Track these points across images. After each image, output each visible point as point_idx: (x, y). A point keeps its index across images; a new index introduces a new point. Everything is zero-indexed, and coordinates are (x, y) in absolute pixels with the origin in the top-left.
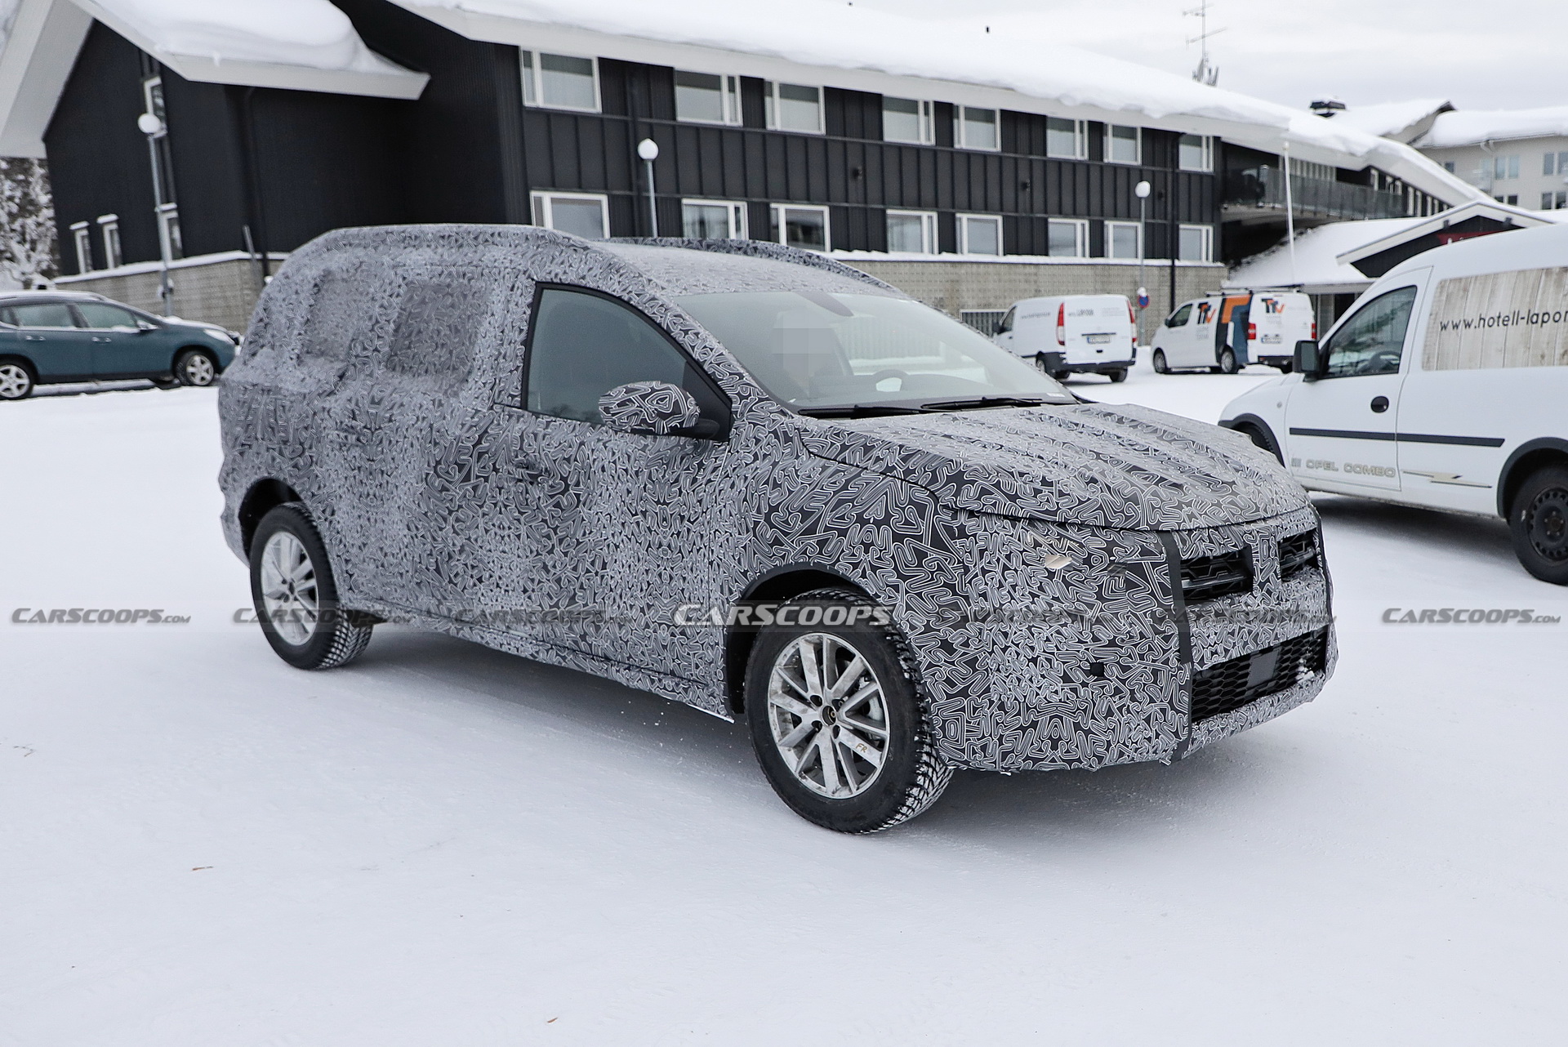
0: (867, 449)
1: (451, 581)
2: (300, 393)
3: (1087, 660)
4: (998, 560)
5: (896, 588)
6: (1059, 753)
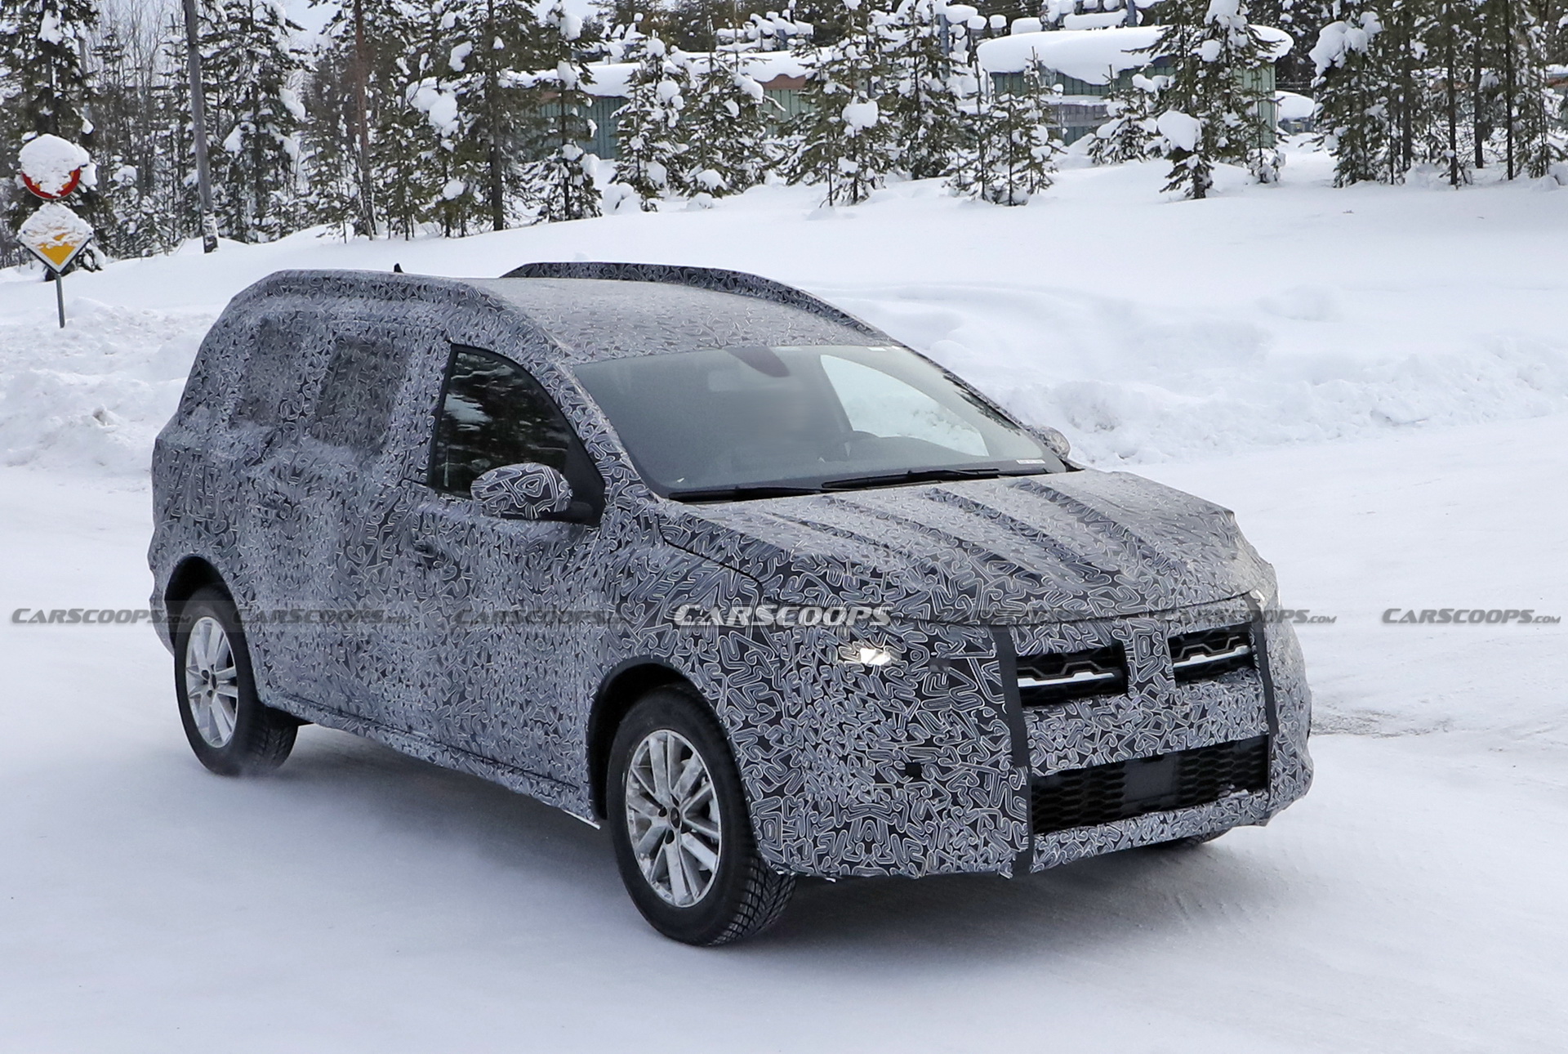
0: (713, 538)
1: (357, 675)
2: (227, 460)
3: (901, 760)
4: (814, 655)
5: (719, 682)
6: (874, 857)
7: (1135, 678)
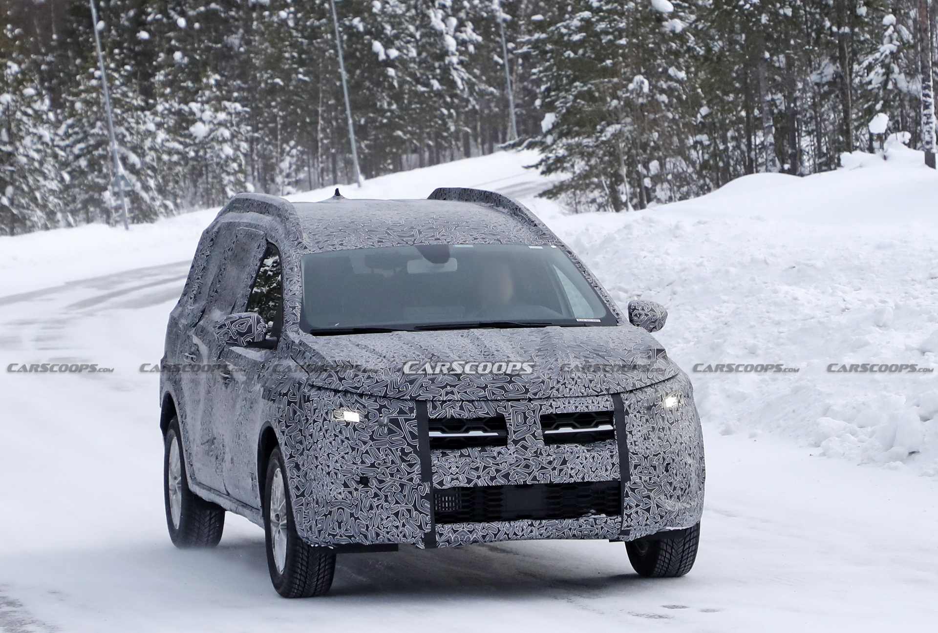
3: (357, 475)
4: (322, 415)
5: (284, 433)
6: (343, 531)
7: (512, 437)
